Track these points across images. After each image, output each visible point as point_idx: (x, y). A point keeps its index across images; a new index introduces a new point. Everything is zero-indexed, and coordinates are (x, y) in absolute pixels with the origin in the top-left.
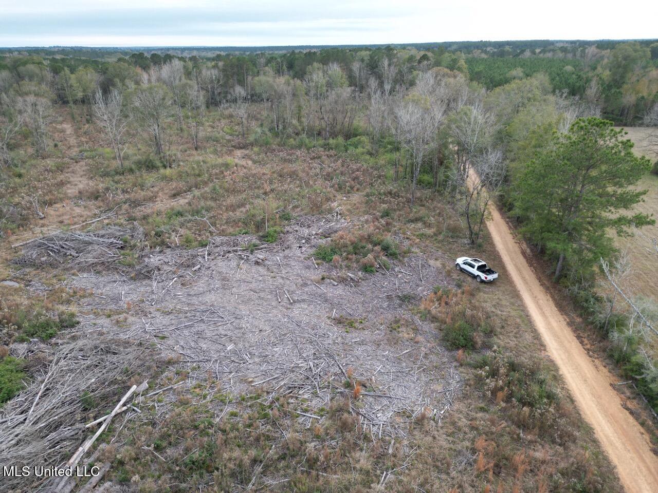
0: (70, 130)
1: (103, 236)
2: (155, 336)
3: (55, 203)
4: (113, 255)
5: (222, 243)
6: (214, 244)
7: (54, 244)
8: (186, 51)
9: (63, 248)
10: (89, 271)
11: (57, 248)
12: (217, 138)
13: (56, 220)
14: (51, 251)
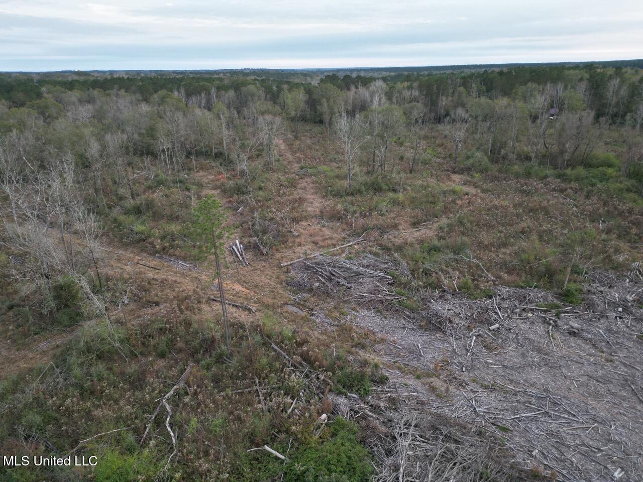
0: (283, 146)
1: (367, 267)
2: (493, 424)
3: (301, 221)
4: (388, 293)
5: (509, 296)
6: (500, 295)
7: (322, 269)
8: (355, 72)
9: (333, 275)
10: (368, 309)
11: (326, 273)
12: (425, 160)
13: (309, 240)
14: (320, 275)
